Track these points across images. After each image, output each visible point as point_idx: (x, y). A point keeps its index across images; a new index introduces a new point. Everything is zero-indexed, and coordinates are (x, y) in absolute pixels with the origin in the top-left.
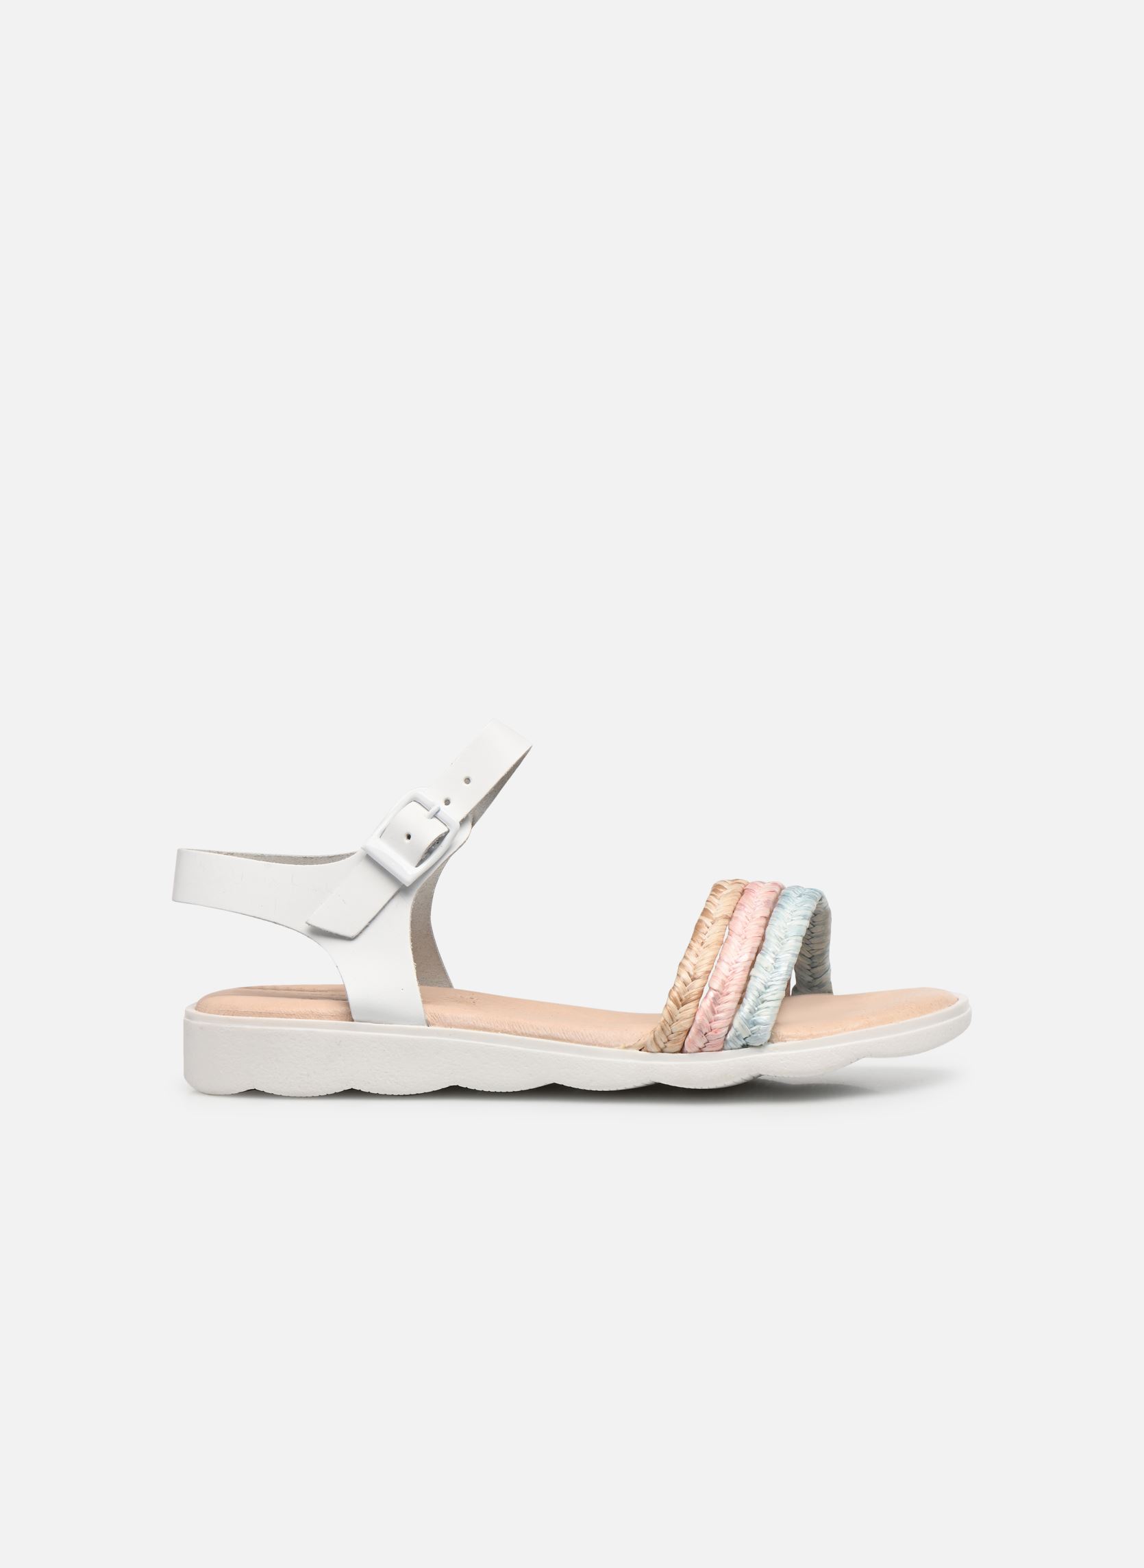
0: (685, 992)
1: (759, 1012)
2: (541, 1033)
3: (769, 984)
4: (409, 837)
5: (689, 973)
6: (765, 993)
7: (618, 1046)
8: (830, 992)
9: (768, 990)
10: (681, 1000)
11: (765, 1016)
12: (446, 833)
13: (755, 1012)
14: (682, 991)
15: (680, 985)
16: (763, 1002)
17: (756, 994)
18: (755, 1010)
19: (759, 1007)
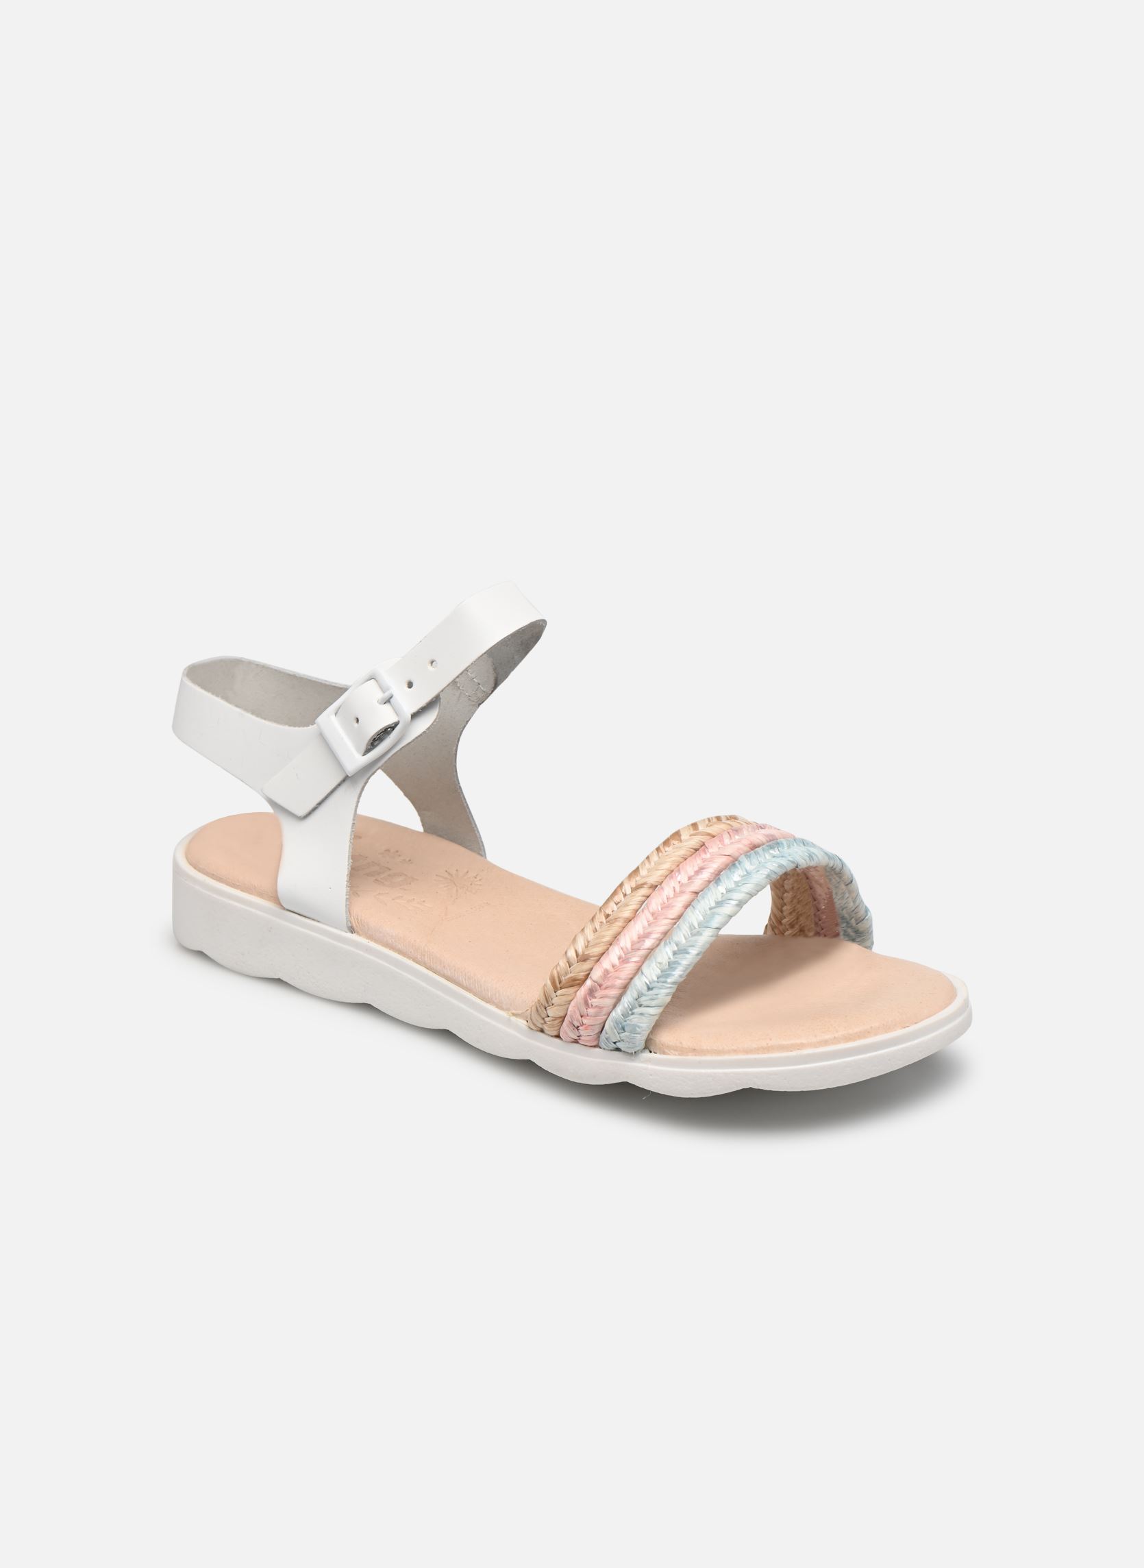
0: (566, 974)
1: (632, 1017)
2: (446, 972)
3: (653, 985)
4: (358, 720)
5: (576, 952)
6: (645, 995)
7: (507, 1010)
8: (869, 947)
9: (650, 992)
10: (560, 982)
11: (643, 1021)
12: (396, 724)
13: (629, 1016)
14: (563, 972)
15: (563, 964)
16: (640, 1006)
17: (635, 995)
18: (628, 1013)
19: (633, 1011)
